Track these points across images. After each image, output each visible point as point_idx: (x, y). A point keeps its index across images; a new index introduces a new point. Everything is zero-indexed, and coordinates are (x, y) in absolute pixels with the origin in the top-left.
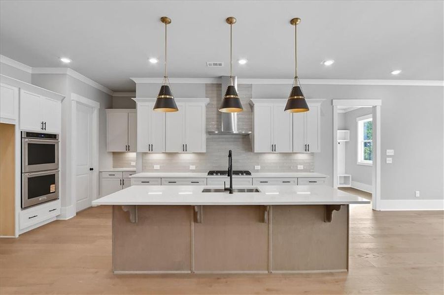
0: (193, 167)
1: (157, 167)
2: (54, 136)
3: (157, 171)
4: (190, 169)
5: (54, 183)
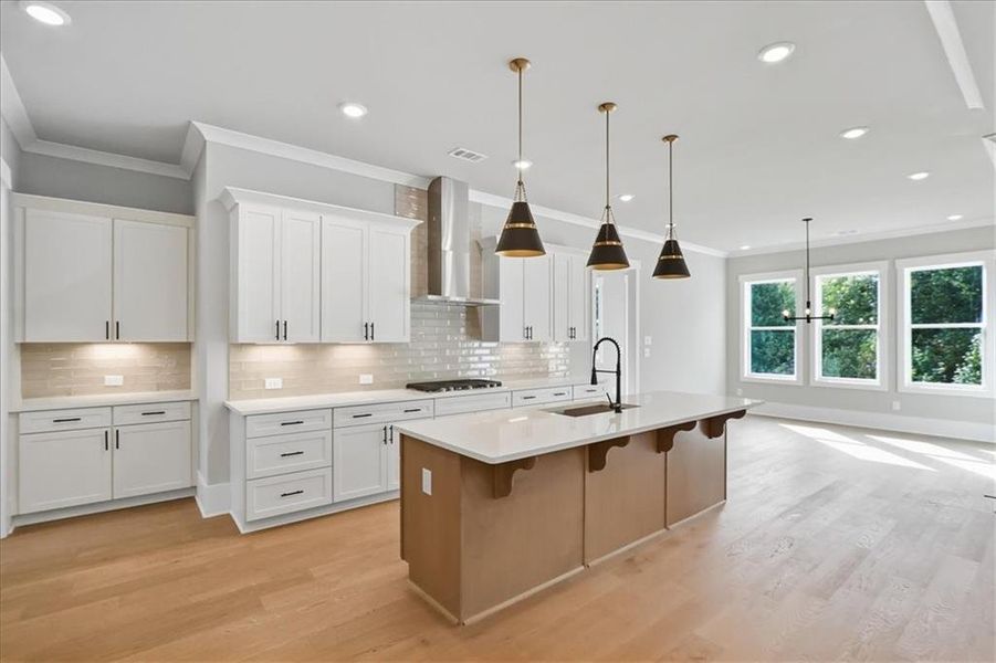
0: (367, 379)
1: (273, 383)
3: (275, 393)
4: (362, 382)
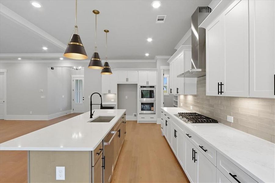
2: (153, 87)
5: (153, 106)
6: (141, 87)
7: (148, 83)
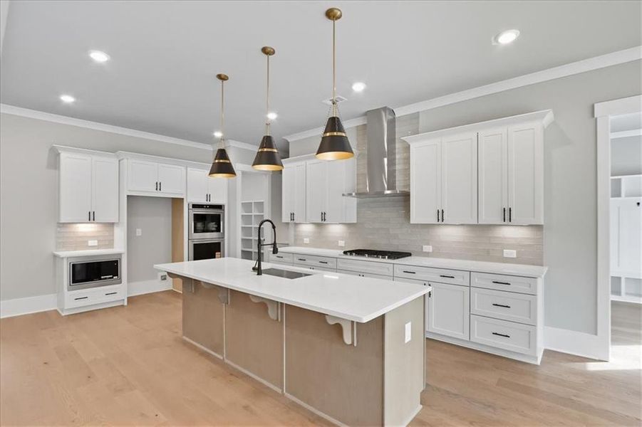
0: (341, 243)
1: (306, 240)
2: (220, 207)
5: (219, 251)
6: (195, 206)
7: (208, 197)
